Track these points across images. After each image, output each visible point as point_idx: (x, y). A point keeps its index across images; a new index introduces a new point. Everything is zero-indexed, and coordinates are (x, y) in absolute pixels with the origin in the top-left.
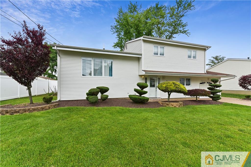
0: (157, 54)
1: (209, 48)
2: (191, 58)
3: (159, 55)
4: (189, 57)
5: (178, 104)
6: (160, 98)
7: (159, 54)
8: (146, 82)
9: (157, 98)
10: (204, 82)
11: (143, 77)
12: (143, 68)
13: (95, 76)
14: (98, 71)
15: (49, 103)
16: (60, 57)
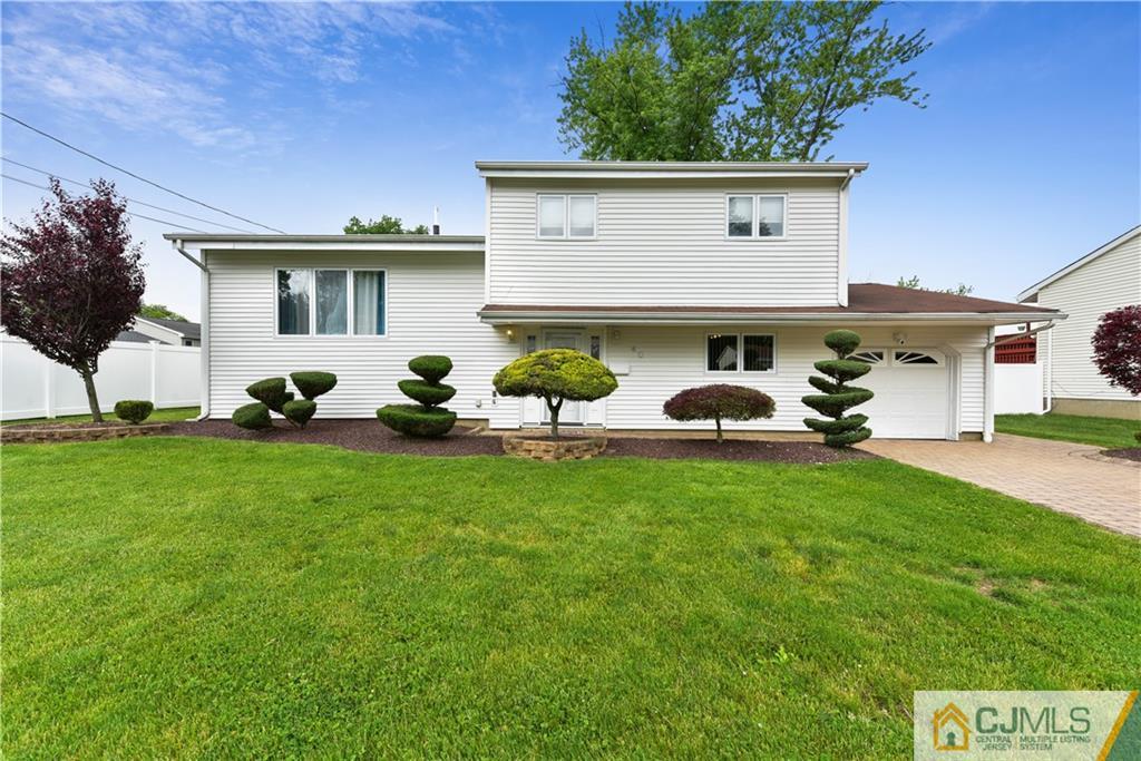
0: (559, 231)
1: (852, 171)
2: (750, 234)
3: (567, 235)
4: (740, 229)
5: (551, 449)
6: (601, 424)
7: (567, 229)
10: (876, 354)
11: (509, 332)
12: (487, 295)
13: (319, 336)
14: (332, 316)
15: (136, 424)
16: (210, 274)
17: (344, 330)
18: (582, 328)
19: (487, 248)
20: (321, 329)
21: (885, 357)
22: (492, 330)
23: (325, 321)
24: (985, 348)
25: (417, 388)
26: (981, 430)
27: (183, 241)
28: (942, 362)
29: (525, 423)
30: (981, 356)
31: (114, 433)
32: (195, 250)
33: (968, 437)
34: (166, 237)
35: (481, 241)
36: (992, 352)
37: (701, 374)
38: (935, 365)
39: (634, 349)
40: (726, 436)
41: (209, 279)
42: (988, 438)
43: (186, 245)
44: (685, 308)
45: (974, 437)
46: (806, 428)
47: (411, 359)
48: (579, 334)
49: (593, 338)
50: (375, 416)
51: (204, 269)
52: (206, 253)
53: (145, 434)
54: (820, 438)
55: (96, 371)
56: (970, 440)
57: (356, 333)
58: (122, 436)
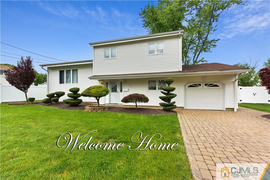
0: (109, 57)
3: (110, 58)
6: (122, 104)
7: (110, 56)
8: (107, 87)
9: (117, 104)
10: (198, 84)
11: (101, 82)
12: (93, 74)
13: (66, 84)
14: (69, 79)
15: (32, 102)
16: (49, 72)
17: (70, 83)
18: (118, 80)
19: (93, 62)
20: (67, 83)
21: (201, 85)
22: (98, 81)
23: (67, 81)
24: (234, 82)
25: (71, 95)
26: (234, 108)
27: (42, 66)
28: (221, 86)
29: (106, 103)
30: (233, 84)
31: (26, 104)
32: (46, 68)
33: (229, 110)
34: (40, 65)
35: (92, 61)
36: (237, 82)
37: (147, 91)
38: (218, 87)
39: (130, 85)
40: (138, 107)
41: (48, 73)
42: (235, 110)
43: (43, 67)
44: (137, 74)
45: (232, 110)
46: (159, 105)
47: (70, 89)
48: (117, 81)
49: (121, 82)
50: (63, 101)
51: (48, 71)
52: (48, 68)
53: (32, 104)
54: (162, 108)
55: (27, 92)
56: (230, 111)
57: (73, 83)
58: (28, 104)
